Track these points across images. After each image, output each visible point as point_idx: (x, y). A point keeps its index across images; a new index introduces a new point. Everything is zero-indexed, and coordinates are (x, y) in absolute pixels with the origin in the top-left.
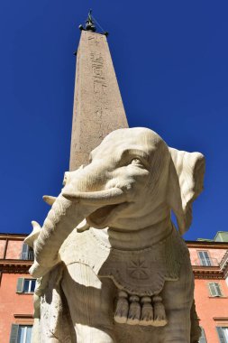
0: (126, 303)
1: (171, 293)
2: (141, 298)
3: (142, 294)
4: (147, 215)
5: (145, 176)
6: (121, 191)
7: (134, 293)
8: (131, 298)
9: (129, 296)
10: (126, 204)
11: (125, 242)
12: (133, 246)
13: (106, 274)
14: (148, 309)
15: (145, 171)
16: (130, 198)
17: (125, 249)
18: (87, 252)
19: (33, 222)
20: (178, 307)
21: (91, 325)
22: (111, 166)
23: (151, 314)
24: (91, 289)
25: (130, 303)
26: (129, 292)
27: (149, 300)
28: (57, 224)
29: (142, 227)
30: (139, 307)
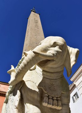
0: (48, 98)
1: (63, 98)
2: (53, 97)
3: (54, 96)
4: (58, 67)
5: (60, 52)
6: (52, 55)
7: (50, 95)
8: (49, 97)
9: (49, 96)
10: (53, 60)
11: (48, 76)
12: (51, 78)
13: (41, 87)
14: (55, 102)
15: (61, 50)
16: (55, 58)
17: (48, 79)
18: (34, 78)
19: (12, 66)
20: (65, 104)
21: (33, 105)
22: (49, 46)
23: (57, 104)
24: (35, 91)
25: (49, 99)
26: (49, 94)
27: (56, 98)
28: (28, 63)
29: (55, 72)
30: (52, 101)
